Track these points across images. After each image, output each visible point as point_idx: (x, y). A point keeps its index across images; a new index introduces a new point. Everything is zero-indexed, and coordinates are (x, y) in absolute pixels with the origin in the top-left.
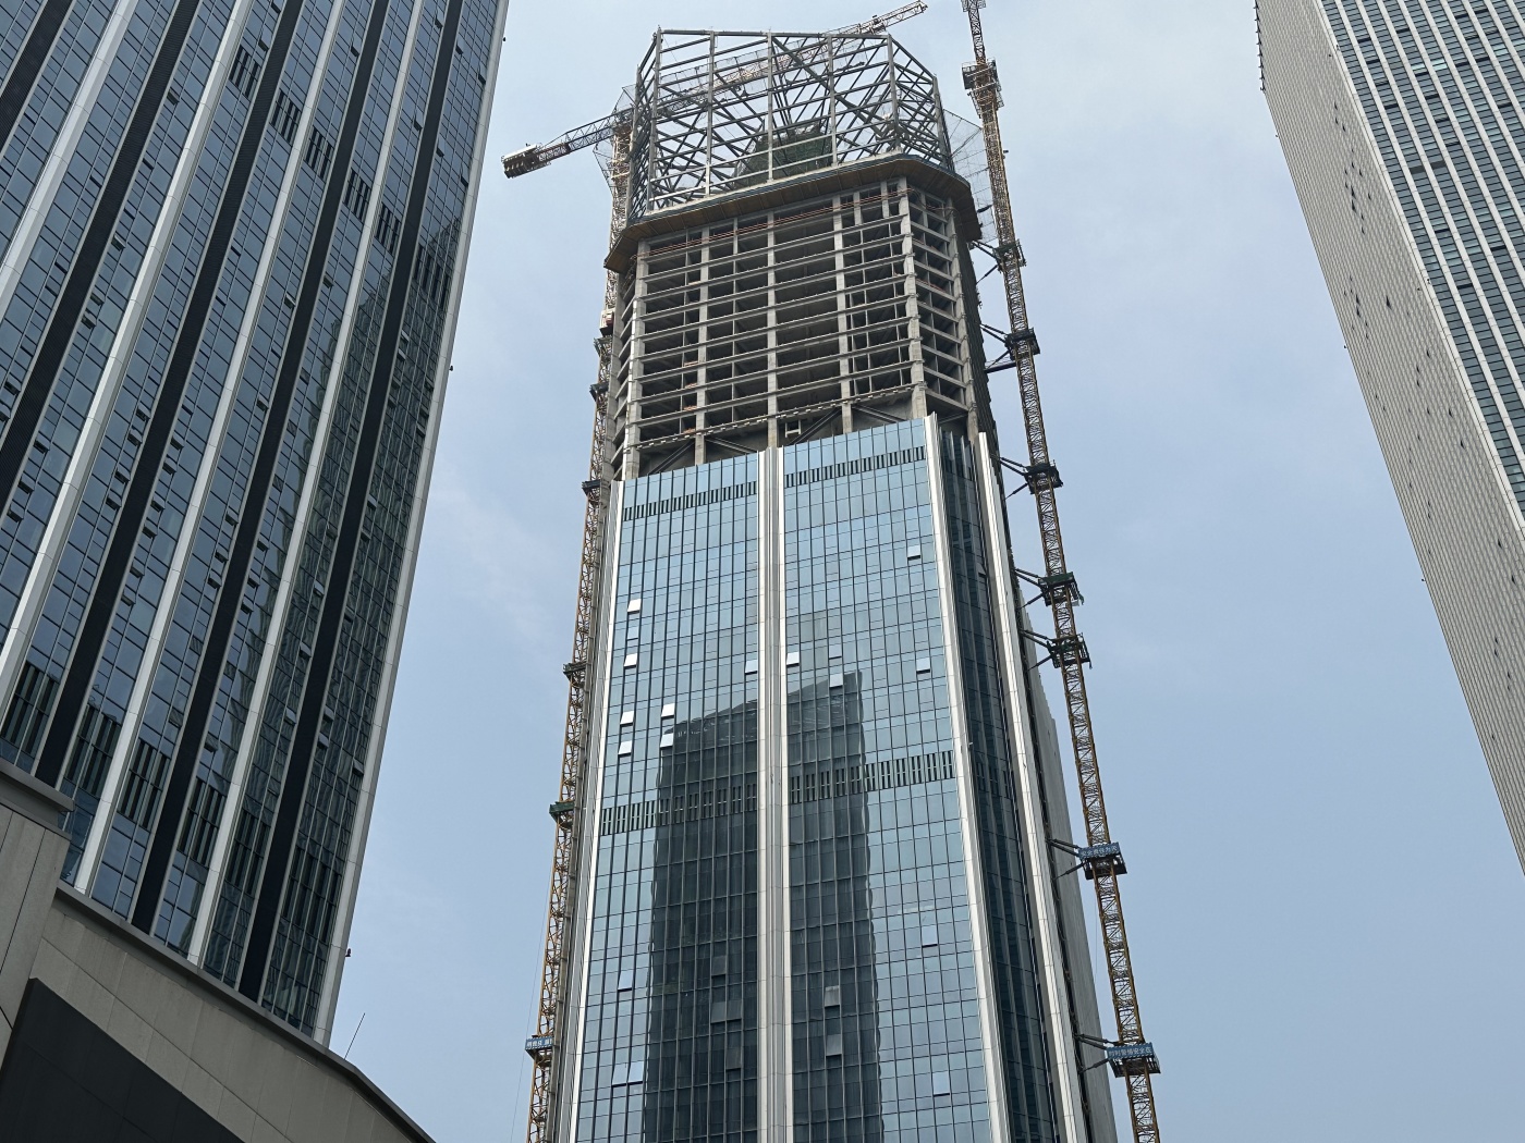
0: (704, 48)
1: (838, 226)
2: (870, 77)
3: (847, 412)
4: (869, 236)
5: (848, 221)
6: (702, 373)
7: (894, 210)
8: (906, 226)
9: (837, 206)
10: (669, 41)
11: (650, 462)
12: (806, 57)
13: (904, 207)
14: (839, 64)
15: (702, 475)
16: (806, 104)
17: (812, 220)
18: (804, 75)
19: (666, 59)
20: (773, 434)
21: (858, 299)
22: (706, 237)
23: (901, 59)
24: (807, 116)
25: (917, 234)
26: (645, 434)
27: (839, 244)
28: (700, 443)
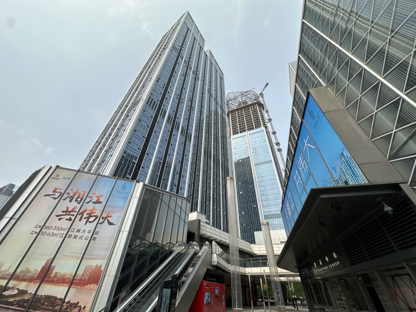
0: (233, 94)
1: (250, 109)
2: (251, 95)
3: (254, 127)
4: (254, 110)
5: (251, 109)
6: (238, 125)
7: (256, 107)
8: (258, 109)
9: (250, 107)
10: (229, 94)
11: (234, 134)
12: (244, 94)
13: (257, 107)
14: (248, 94)
15: (240, 135)
16: (244, 98)
17: (247, 109)
18: (244, 95)
19: (229, 95)
20: (247, 130)
21: (254, 116)
22: (236, 112)
23: (254, 93)
24: (244, 100)
25: (259, 109)
26: (233, 131)
27: (251, 111)
28: (239, 132)
